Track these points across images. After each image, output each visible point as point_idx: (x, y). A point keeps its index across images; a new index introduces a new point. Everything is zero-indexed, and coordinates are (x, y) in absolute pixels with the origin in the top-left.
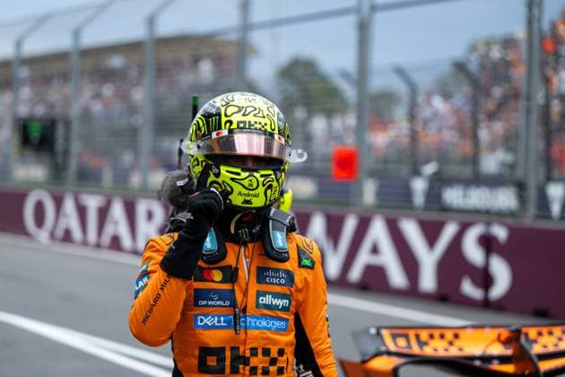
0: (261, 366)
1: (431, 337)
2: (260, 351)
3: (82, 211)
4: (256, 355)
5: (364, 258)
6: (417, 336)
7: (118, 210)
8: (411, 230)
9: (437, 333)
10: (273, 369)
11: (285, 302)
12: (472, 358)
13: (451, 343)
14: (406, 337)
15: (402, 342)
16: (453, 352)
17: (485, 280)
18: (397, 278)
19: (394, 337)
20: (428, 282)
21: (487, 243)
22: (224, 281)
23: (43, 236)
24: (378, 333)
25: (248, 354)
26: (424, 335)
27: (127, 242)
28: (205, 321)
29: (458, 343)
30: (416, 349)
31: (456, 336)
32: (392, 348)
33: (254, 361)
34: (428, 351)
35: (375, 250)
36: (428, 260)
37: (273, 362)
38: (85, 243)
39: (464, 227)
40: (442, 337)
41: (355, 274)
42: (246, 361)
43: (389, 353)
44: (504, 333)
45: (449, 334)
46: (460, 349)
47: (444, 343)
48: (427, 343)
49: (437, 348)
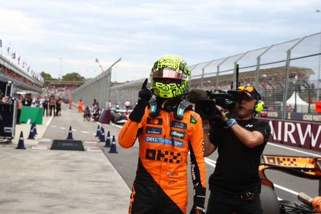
0: (169, 159)
1: (284, 160)
2: (169, 153)
4: (168, 154)
6: (278, 159)
9: (286, 158)
10: (175, 161)
11: (182, 135)
12: (300, 169)
13: (292, 163)
14: (274, 159)
15: (271, 161)
16: (293, 166)
19: (268, 159)
22: (158, 124)
25: (164, 153)
26: (281, 159)
28: (150, 139)
29: (294, 163)
30: (277, 164)
31: (295, 160)
32: (267, 163)
33: (166, 156)
34: (282, 165)
37: (175, 158)
40: (289, 160)
42: (163, 156)
43: (265, 165)
44: (312, 160)
45: (291, 159)
46: (296, 165)
47: (289, 162)
48: (282, 162)
49: (286, 164)
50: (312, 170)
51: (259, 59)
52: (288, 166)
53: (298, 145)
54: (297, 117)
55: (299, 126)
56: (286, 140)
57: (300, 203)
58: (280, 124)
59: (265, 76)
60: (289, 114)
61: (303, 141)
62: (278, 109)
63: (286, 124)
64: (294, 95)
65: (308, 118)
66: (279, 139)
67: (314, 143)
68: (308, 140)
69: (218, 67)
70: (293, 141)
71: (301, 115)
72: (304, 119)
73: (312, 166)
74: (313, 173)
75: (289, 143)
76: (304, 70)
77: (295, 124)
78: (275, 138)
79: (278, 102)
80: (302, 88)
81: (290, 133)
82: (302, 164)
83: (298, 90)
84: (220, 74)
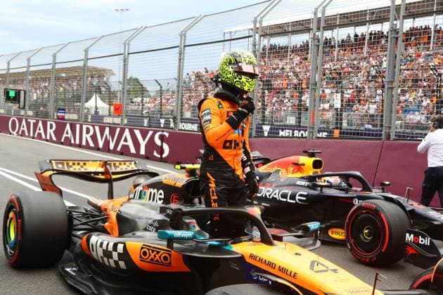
1: (74, 164)
3: (28, 124)
5: (122, 143)
6: (68, 164)
7: (40, 124)
8: (137, 133)
9: (76, 162)
12: (90, 173)
13: (82, 167)
14: (63, 164)
15: (60, 166)
16: (83, 170)
17: (161, 151)
18: (133, 150)
19: (57, 164)
20: (143, 152)
21: (162, 138)
23: (15, 133)
24: (50, 162)
26: (71, 163)
27: (44, 137)
29: (85, 167)
30: (66, 169)
31: (85, 164)
32: (55, 168)
34: (72, 170)
35: (126, 140)
36: (143, 144)
38: (29, 136)
39: (155, 132)
40: (78, 164)
41: (119, 149)
43: (53, 170)
44: (101, 163)
45: (82, 163)
46: (85, 169)
47: (79, 167)
48: (71, 167)
49: (76, 169)
50: (102, 173)
51: (54, 56)
52: (77, 171)
53: (97, 149)
54: (97, 119)
55: (97, 128)
56: (84, 143)
57: (89, 208)
58: (78, 126)
59: (64, 75)
60: (90, 117)
61: (101, 144)
62: (78, 111)
63: (84, 127)
64: (94, 97)
65: (108, 120)
66: (78, 142)
67: (112, 146)
68: (107, 143)
69: (9, 63)
70: (92, 144)
71: (103, 117)
72: (105, 121)
73: (102, 170)
74: (103, 177)
75: (87, 147)
76: (104, 70)
77: (93, 126)
78: (73, 142)
79: (78, 104)
80: (103, 89)
81: (88, 136)
82: (92, 168)
83: (98, 90)
84: (11, 71)
